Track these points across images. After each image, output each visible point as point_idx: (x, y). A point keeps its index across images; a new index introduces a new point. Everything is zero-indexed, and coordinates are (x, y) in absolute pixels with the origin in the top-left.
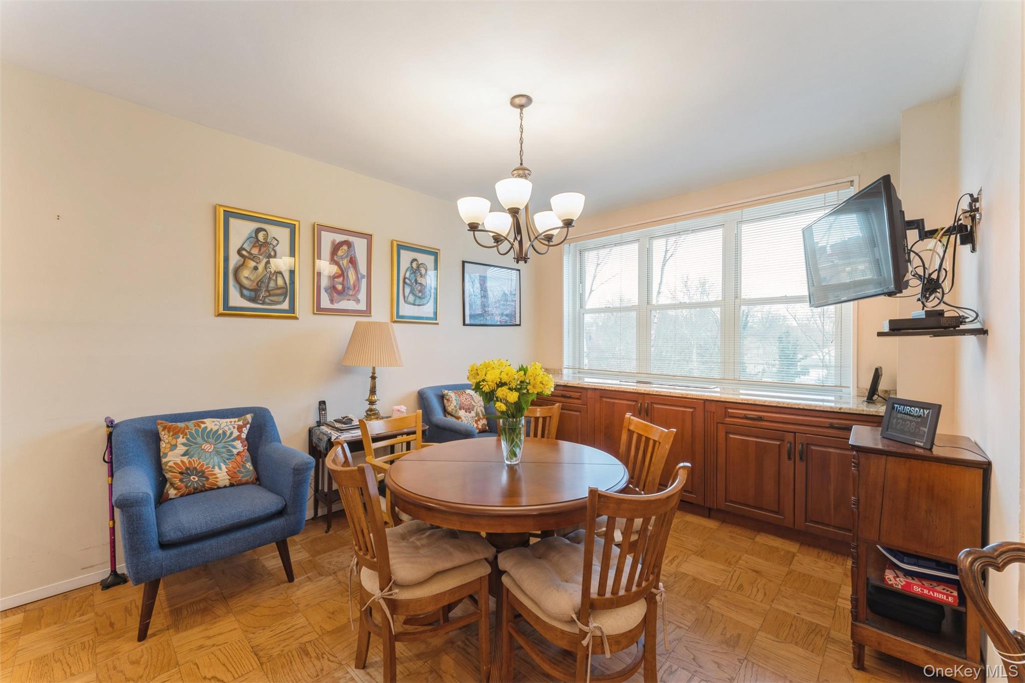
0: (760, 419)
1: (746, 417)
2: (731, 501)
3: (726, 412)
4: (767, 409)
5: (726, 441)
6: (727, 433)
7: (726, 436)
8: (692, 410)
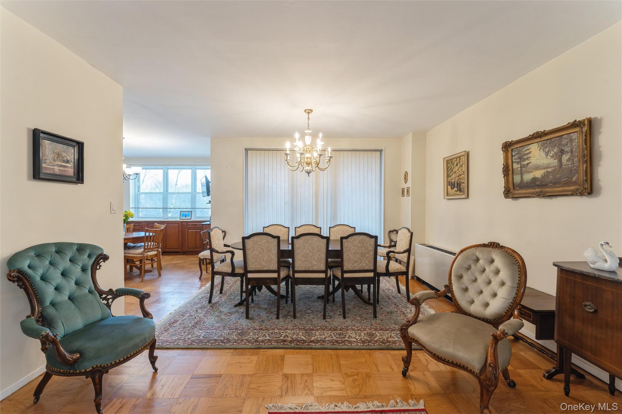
0: (196, 225)
1: (192, 225)
2: (189, 248)
3: (187, 224)
4: (197, 222)
5: (188, 233)
6: (188, 230)
7: (188, 231)
8: (178, 225)
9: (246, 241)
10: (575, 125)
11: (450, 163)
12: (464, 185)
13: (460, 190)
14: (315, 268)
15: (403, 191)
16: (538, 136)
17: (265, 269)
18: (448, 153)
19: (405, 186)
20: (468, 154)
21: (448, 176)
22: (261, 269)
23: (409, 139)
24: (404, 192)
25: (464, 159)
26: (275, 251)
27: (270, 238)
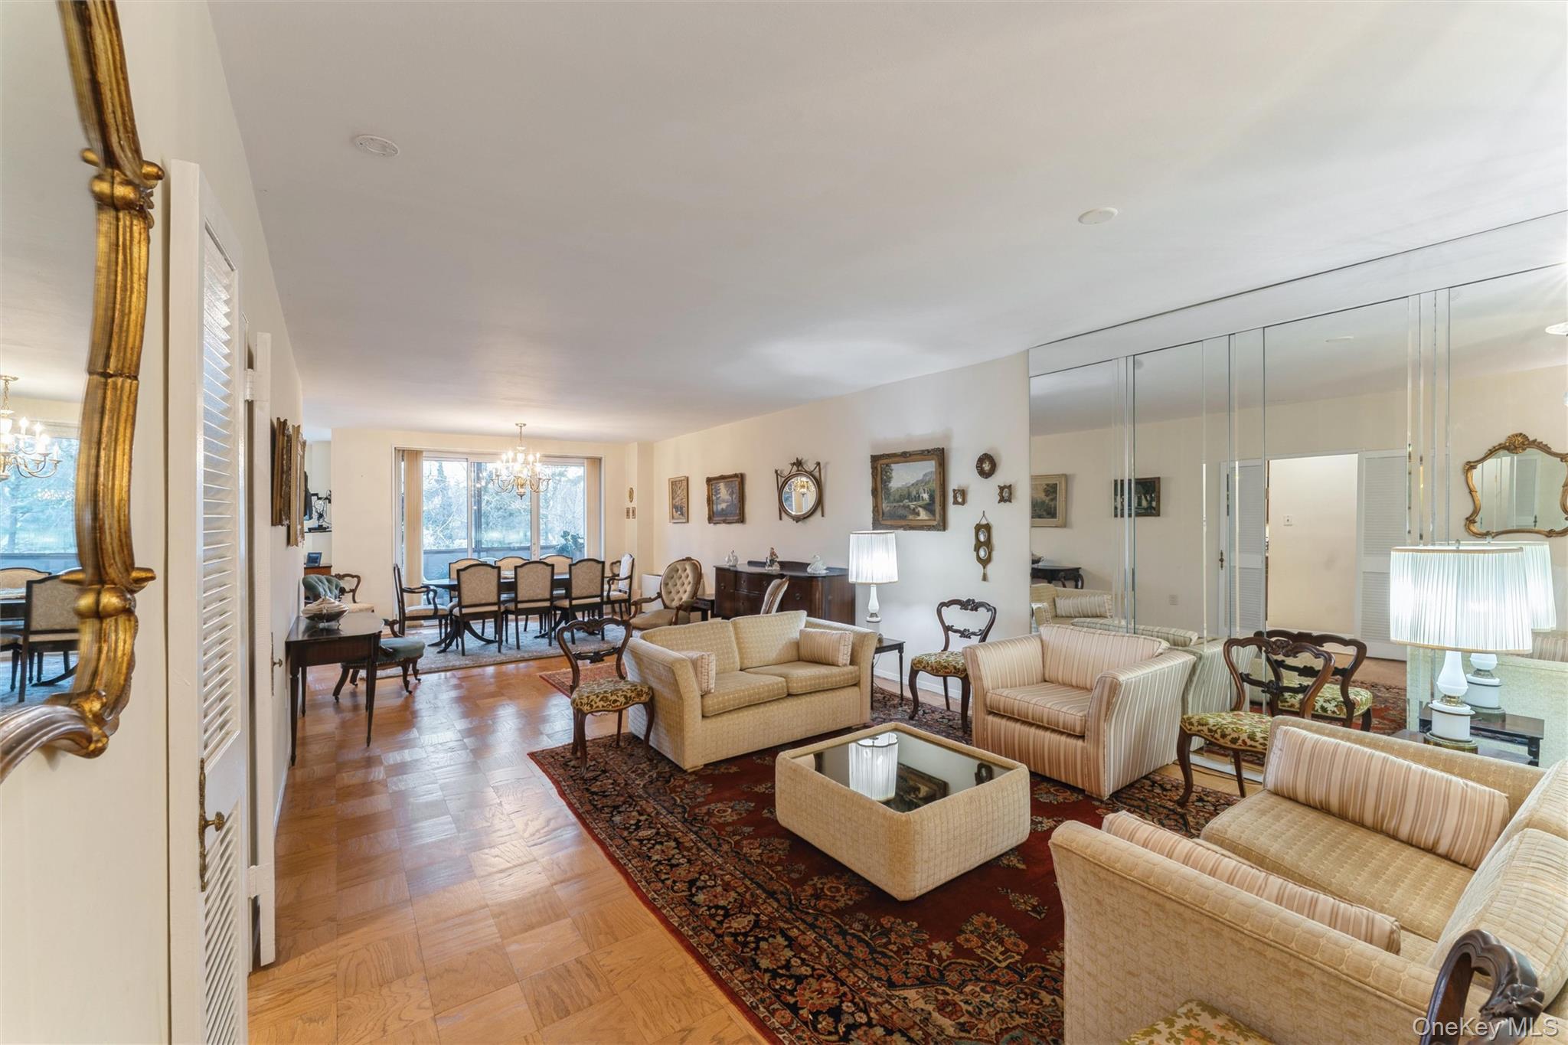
9: (461, 573)
10: (736, 476)
11: (674, 484)
12: (685, 509)
13: (682, 514)
14: (540, 597)
15: (628, 512)
16: (722, 478)
17: (483, 602)
18: (673, 475)
19: (631, 505)
20: (687, 479)
21: (673, 499)
22: (478, 602)
23: (634, 448)
24: (630, 513)
25: (685, 483)
26: (495, 583)
27: (489, 568)
